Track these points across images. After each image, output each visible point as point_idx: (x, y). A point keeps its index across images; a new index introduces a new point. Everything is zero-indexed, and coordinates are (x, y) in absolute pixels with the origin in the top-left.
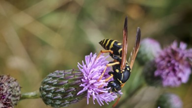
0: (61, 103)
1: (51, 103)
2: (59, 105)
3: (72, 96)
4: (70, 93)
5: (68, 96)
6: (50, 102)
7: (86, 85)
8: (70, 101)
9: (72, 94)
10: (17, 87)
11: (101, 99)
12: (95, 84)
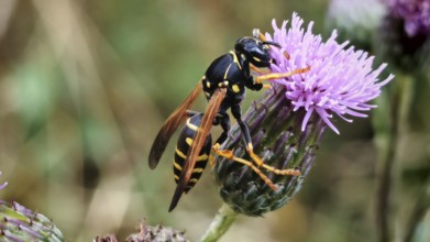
0: (286, 185)
1: (268, 202)
2: (284, 192)
3: (294, 150)
4: (287, 147)
5: (288, 158)
6: (263, 200)
7: (305, 100)
8: (301, 165)
9: (292, 145)
10: (174, 236)
11: (354, 106)
12: (320, 84)
